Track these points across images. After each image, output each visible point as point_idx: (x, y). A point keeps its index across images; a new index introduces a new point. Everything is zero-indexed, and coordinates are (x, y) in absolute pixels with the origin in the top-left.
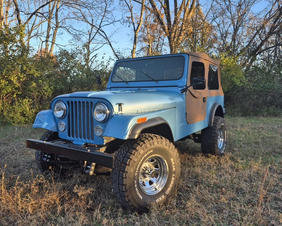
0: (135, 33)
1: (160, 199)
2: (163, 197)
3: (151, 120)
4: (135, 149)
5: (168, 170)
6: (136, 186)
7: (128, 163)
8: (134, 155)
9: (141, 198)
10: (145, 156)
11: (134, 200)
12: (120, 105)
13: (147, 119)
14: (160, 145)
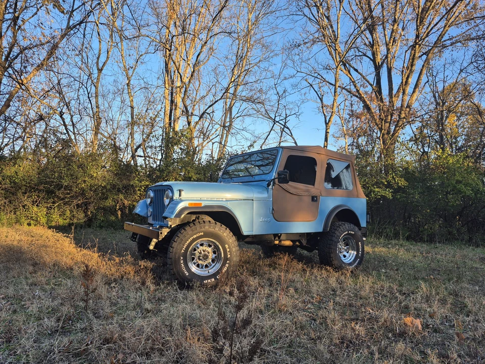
0: (326, 126)
1: (209, 281)
2: (213, 280)
3: (206, 207)
4: (185, 229)
5: (223, 256)
6: (182, 262)
7: (175, 240)
8: (182, 234)
9: (187, 275)
10: (195, 236)
11: (179, 275)
12: (180, 191)
13: (202, 205)
14: (211, 230)
